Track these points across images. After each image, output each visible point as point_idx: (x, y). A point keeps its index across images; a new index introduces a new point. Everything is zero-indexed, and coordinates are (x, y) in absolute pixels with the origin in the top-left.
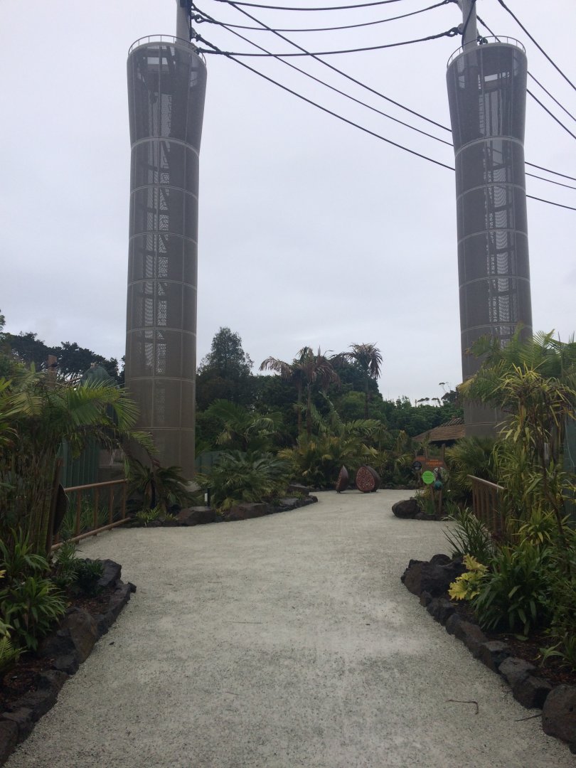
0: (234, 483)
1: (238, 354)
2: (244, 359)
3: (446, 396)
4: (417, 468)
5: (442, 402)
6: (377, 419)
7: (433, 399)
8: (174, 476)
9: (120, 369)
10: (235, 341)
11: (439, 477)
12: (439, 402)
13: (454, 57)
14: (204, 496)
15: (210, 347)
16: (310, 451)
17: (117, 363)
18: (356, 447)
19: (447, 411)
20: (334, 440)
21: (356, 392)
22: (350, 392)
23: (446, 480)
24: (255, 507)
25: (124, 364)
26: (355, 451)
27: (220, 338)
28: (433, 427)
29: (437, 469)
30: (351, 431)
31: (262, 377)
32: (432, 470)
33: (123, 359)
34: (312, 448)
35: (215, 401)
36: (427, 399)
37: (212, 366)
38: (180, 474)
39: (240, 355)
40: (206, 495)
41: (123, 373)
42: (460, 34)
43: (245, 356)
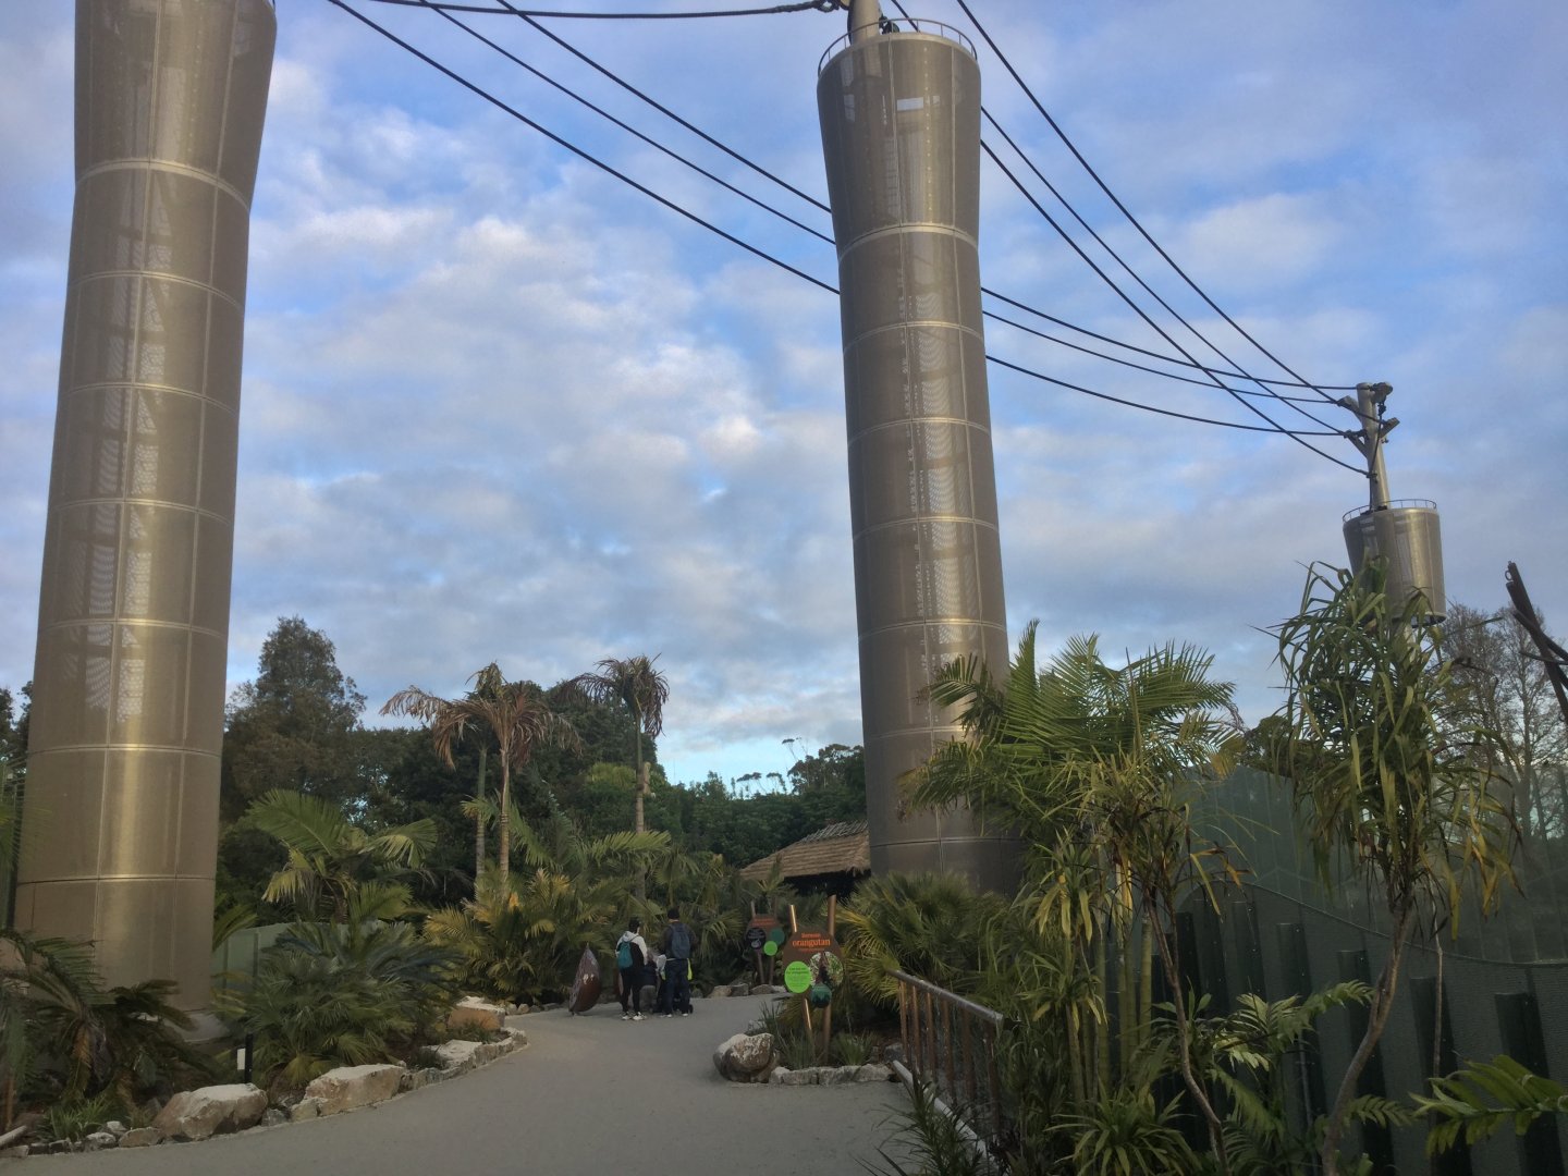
0: (318, 1015)
1: (326, 677)
2: (342, 693)
3: (798, 768)
4: (755, 945)
5: (788, 780)
6: (662, 830)
7: (770, 775)
8: (153, 1006)
9: (18, 714)
10: (318, 649)
11: (823, 976)
12: (782, 782)
13: (835, 51)
14: (234, 1055)
15: (256, 663)
16: (505, 913)
17: (10, 700)
18: (613, 899)
19: (815, 807)
20: (562, 885)
21: (610, 765)
22: (596, 766)
23: (839, 982)
24: (374, 1075)
25: (28, 701)
26: (612, 909)
27: (281, 642)
28: (785, 844)
29: (817, 957)
30: (604, 859)
31: (385, 733)
32: (806, 959)
33: (27, 690)
34: (511, 905)
35: (268, 794)
36: (757, 776)
37: (260, 709)
38: (171, 1001)
39: (331, 680)
40: (242, 1053)
41: (25, 725)
42: (845, 7)
43: (342, 684)
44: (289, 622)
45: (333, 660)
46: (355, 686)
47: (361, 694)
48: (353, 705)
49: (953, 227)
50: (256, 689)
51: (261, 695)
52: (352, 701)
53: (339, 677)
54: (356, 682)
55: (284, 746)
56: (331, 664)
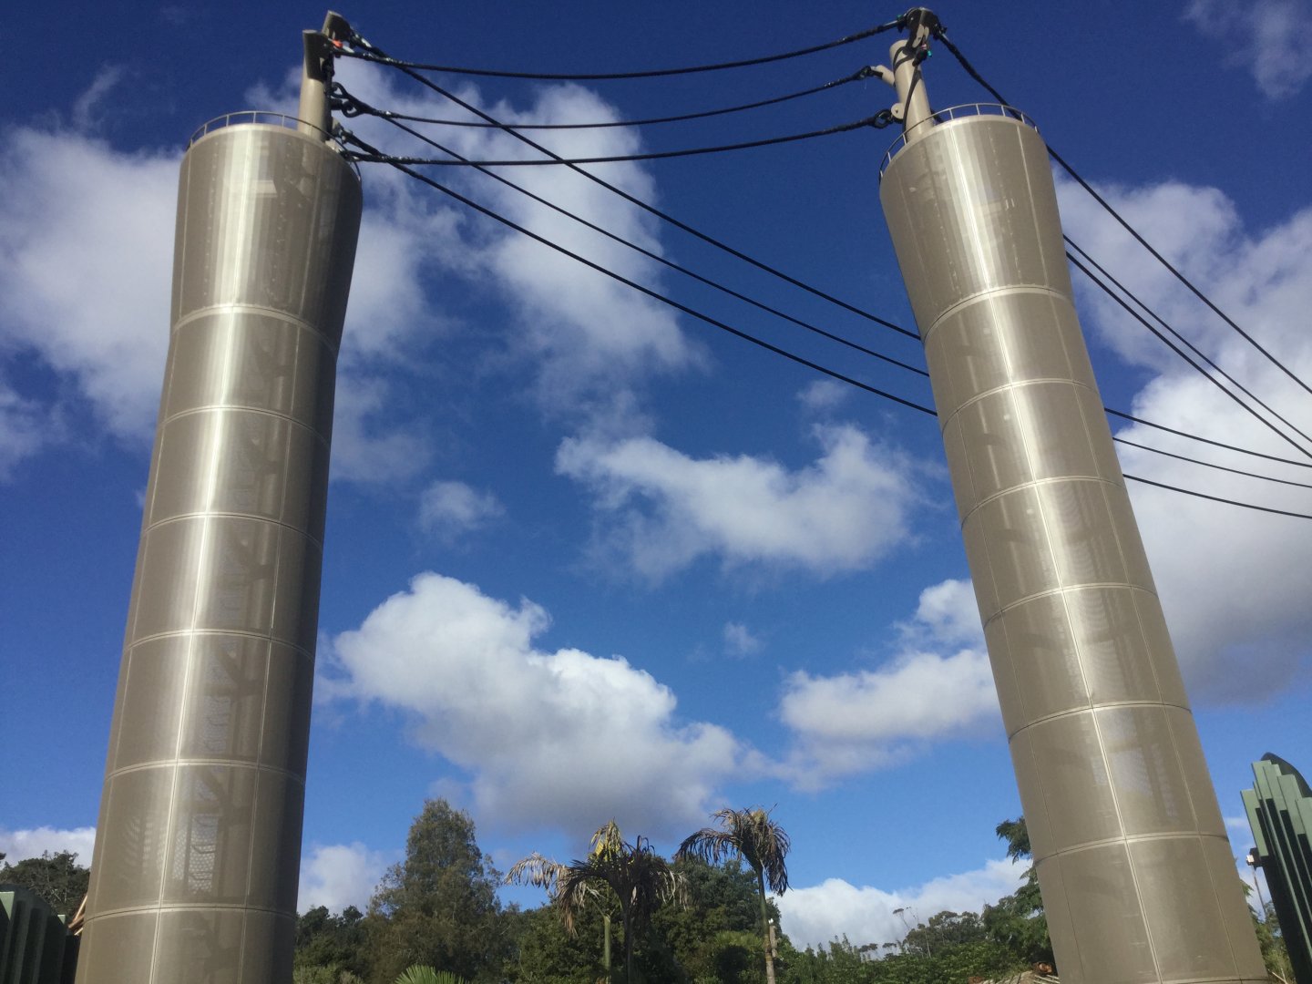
1: (467, 856)
10: (459, 829)
27: (426, 825)
37: (407, 889)
39: (472, 858)
44: (433, 804)
45: (473, 839)
46: (492, 862)
47: (497, 870)
48: (491, 881)
49: (1046, 286)
50: (403, 871)
51: (409, 877)
52: (490, 878)
53: (478, 854)
54: (493, 859)
55: (426, 924)
56: (472, 843)
